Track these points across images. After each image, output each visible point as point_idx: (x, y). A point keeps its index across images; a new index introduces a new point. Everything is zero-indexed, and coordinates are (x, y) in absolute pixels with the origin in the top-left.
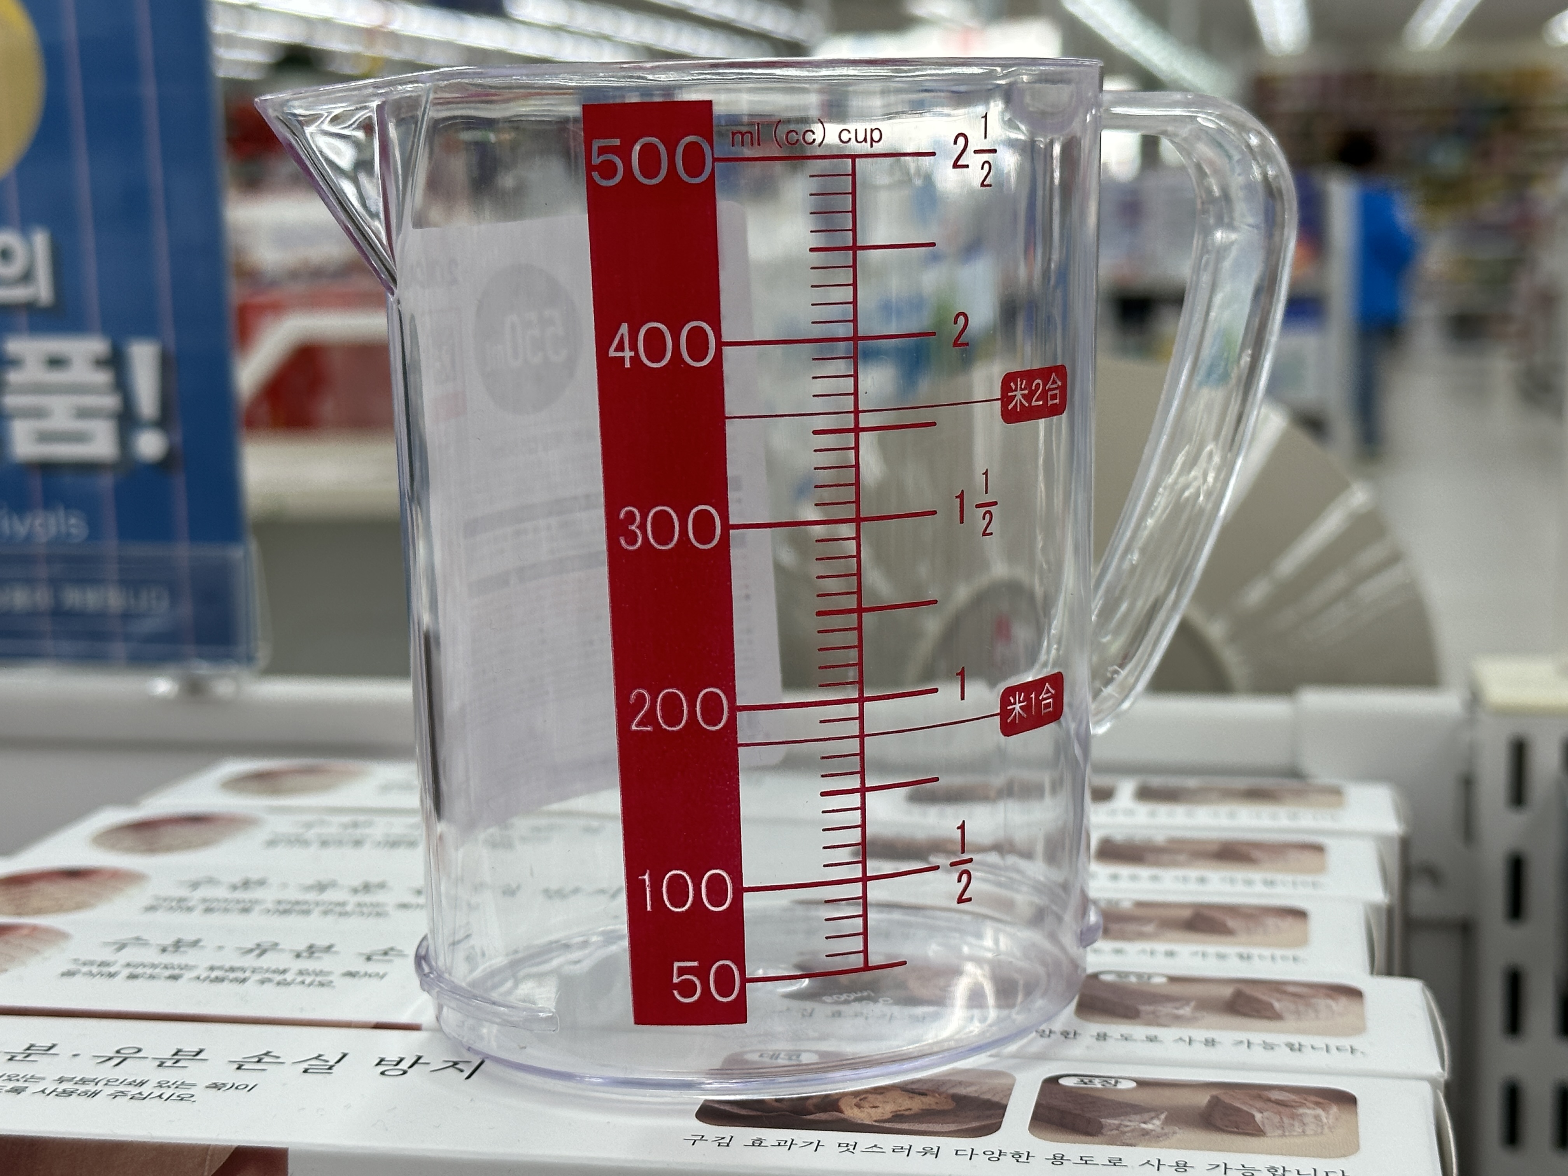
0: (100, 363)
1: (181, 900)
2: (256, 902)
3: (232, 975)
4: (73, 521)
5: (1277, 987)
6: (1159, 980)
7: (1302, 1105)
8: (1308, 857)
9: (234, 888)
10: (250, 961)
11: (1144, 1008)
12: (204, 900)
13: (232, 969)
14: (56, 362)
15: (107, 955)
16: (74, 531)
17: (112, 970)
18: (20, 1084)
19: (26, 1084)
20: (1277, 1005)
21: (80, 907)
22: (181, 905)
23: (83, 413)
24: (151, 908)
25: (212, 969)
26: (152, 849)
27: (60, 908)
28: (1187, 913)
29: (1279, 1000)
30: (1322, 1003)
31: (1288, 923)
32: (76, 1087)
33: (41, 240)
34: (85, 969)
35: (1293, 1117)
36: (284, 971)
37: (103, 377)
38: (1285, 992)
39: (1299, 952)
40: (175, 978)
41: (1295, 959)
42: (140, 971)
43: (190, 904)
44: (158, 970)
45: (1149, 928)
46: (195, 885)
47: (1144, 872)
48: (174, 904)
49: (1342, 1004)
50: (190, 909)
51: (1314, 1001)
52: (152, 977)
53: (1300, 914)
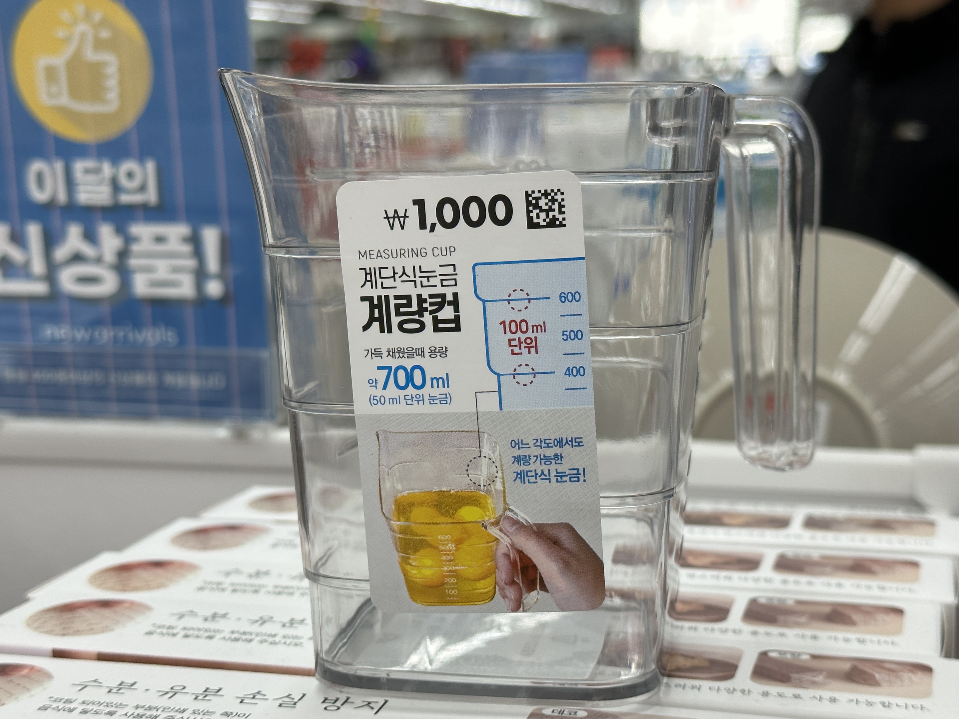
0: (186, 240)
1: (219, 584)
2: (262, 586)
3: (244, 637)
4: (170, 334)
5: (878, 664)
6: (805, 657)
8: (908, 571)
9: (250, 576)
10: (255, 628)
11: (794, 676)
12: (232, 584)
13: (244, 633)
14: (160, 239)
15: (172, 621)
16: (170, 340)
17: (175, 631)
18: (113, 709)
19: (117, 709)
20: (877, 676)
21: (160, 586)
22: (219, 587)
23: (176, 270)
24: (201, 589)
25: (233, 632)
26: (205, 547)
27: (148, 587)
28: (827, 610)
29: (878, 673)
30: (906, 675)
31: (891, 618)
32: (146, 712)
33: (151, 166)
34: (159, 630)
36: (275, 636)
37: (187, 248)
38: (883, 668)
39: (896, 639)
40: (210, 637)
41: (893, 643)
42: (190, 632)
43: (224, 586)
44: (201, 633)
45: (803, 620)
46: (228, 574)
47: (803, 579)
48: (214, 586)
49: (919, 677)
50: (223, 590)
51: (901, 674)
52: (197, 637)
53: (899, 612)
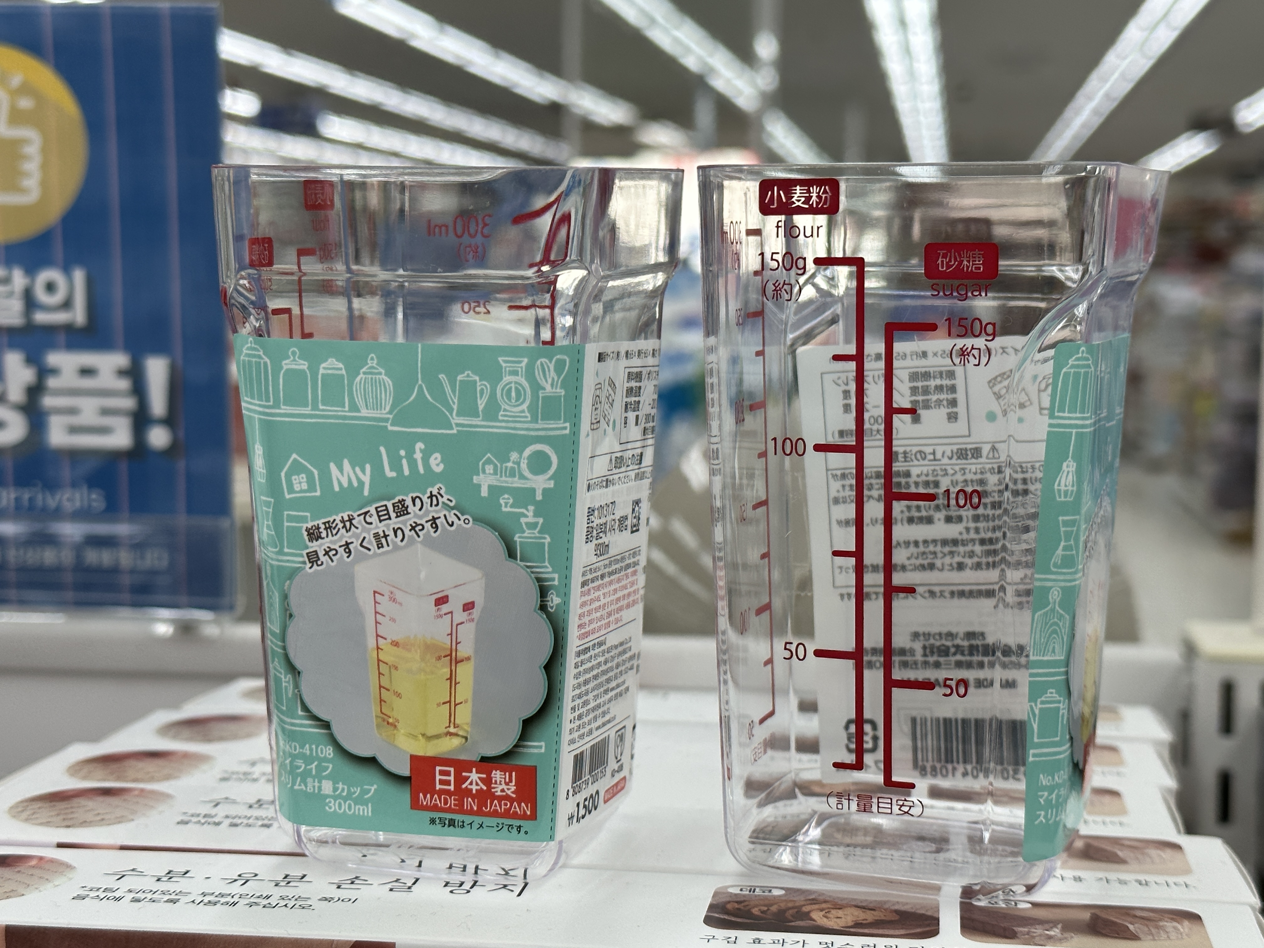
0: (122, 373)
1: (245, 774)
4: (94, 496)
5: (1117, 841)
7: (1161, 920)
8: (1108, 755)
14: (87, 372)
15: (207, 809)
16: (95, 504)
17: (215, 820)
18: (173, 897)
19: (177, 897)
20: (1120, 853)
23: (106, 412)
24: (224, 779)
26: (208, 739)
30: (1154, 852)
31: (1107, 800)
32: (217, 899)
33: (79, 276)
34: (194, 819)
35: (1158, 927)
37: (124, 384)
39: (1123, 819)
42: (237, 821)
44: (251, 821)
48: (241, 776)
49: (1168, 853)
51: (1147, 851)
52: (249, 825)
53: (1114, 794)
